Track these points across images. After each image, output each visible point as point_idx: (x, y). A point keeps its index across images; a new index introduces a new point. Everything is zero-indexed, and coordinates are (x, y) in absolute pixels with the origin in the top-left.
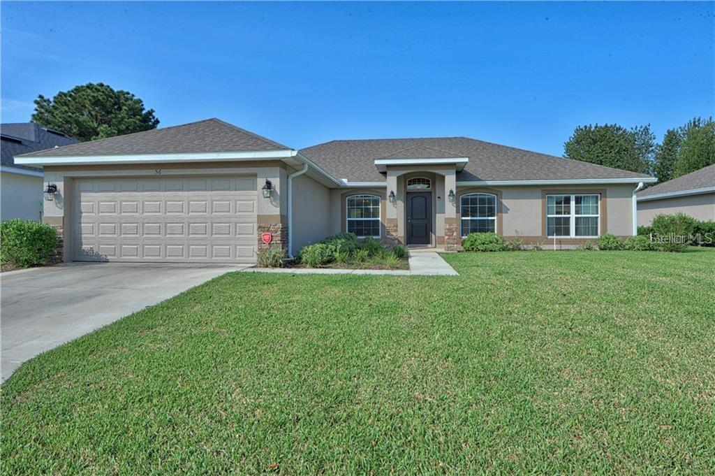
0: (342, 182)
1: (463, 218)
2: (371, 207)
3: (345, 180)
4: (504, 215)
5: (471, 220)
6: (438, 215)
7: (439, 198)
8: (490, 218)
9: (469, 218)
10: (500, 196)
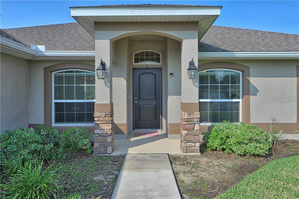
0: (38, 51)
1: (201, 100)
2: (85, 85)
3: (42, 48)
4: (251, 97)
5: (211, 103)
6: (170, 98)
7: (171, 74)
8: (234, 100)
9: (209, 100)
10: (246, 73)
